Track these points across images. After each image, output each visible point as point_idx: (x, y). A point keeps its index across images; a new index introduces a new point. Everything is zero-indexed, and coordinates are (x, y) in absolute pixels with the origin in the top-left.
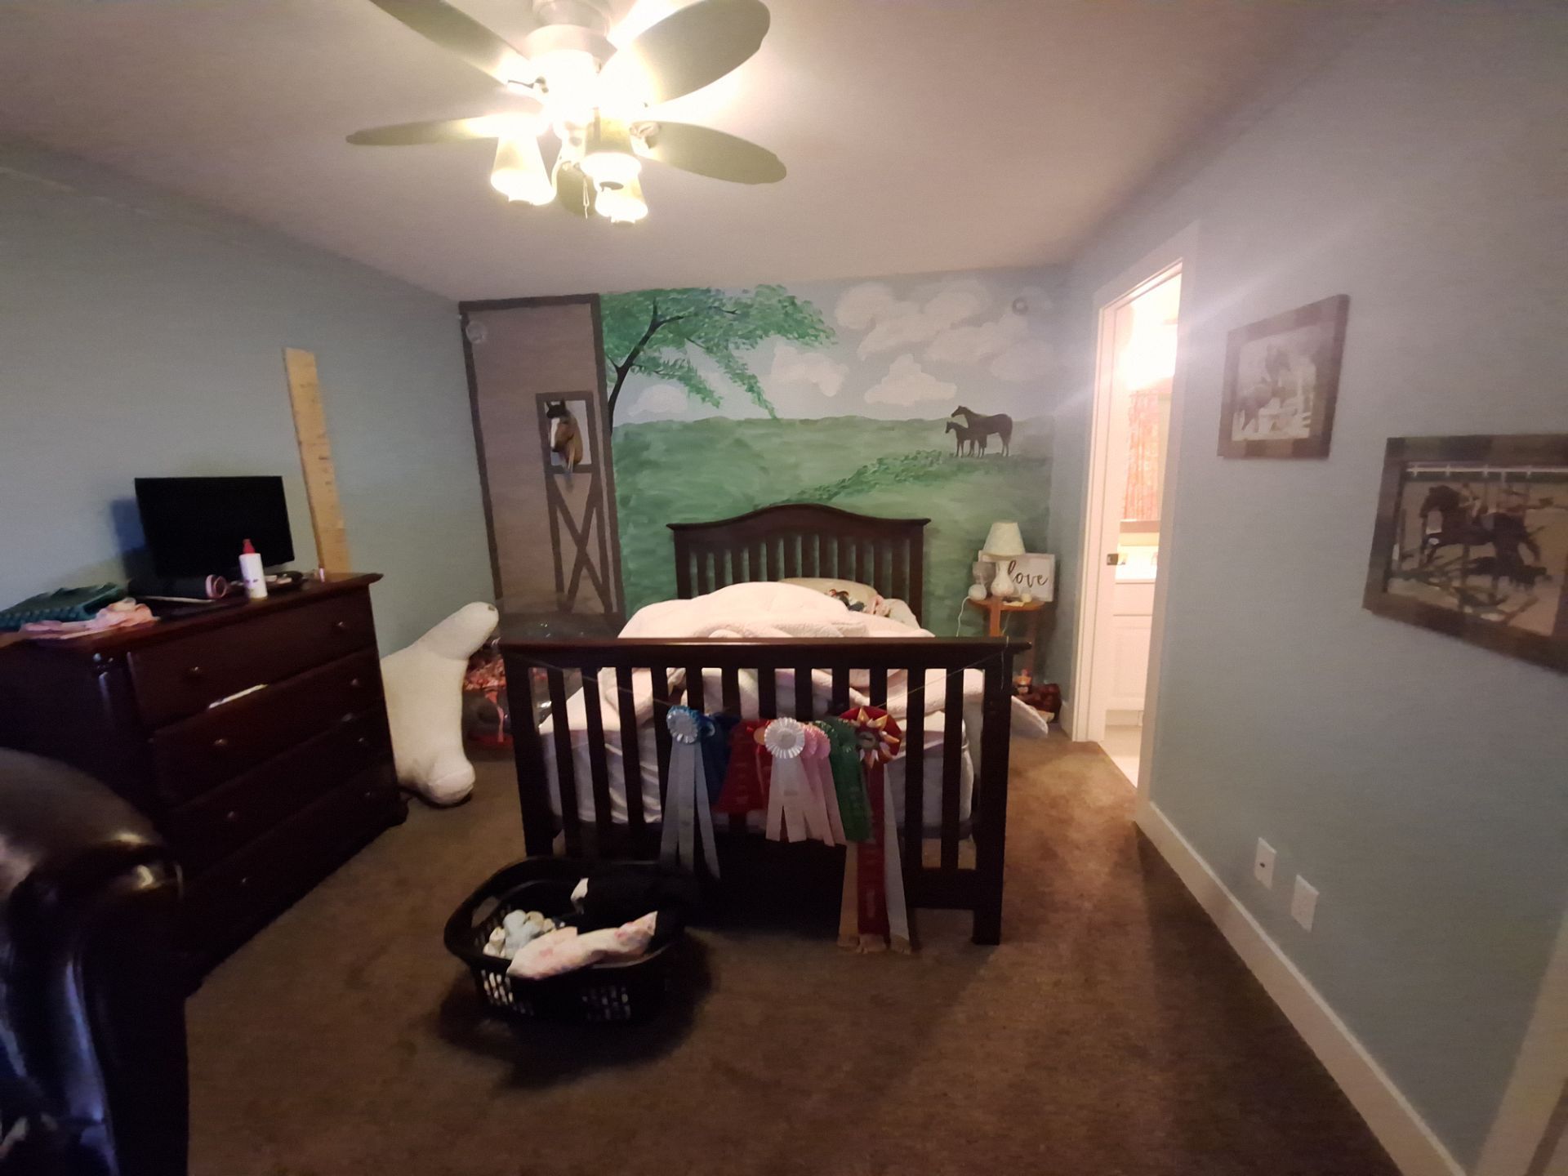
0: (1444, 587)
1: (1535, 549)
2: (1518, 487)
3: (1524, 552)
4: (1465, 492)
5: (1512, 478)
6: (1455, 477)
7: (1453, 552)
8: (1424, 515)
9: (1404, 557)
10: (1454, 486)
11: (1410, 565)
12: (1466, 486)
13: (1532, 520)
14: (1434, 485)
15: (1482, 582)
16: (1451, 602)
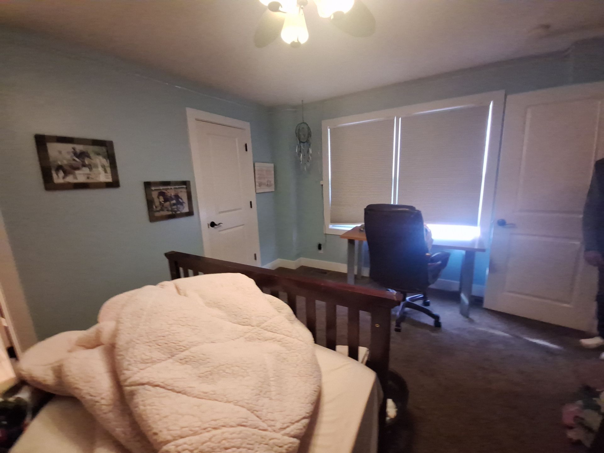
0: (168, 210)
1: (181, 199)
2: (176, 190)
3: (180, 200)
4: (166, 192)
5: (175, 188)
6: (163, 189)
7: (168, 203)
8: (158, 198)
9: (156, 207)
10: (163, 191)
11: (159, 209)
12: (166, 191)
13: (180, 195)
14: (159, 191)
15: (175, 207)
16: (170, 213)
